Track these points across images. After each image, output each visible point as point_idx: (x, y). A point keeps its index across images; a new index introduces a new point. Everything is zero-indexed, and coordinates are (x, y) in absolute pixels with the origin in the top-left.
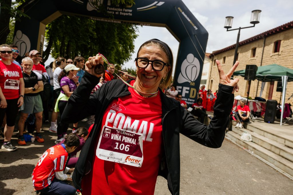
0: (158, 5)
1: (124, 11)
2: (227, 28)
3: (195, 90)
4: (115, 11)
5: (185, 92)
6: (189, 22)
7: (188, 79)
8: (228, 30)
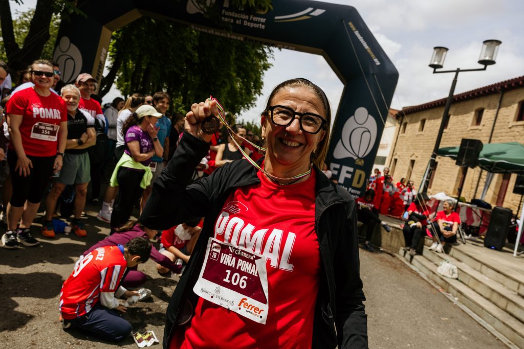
0: (312, 14)
1: (251, 19)
2: (435, 67)
3: (363, 174)
4: (235, 19)
5: (344, 175)
6: (366, 50)
7: (353, 153)
8: (435, 72)
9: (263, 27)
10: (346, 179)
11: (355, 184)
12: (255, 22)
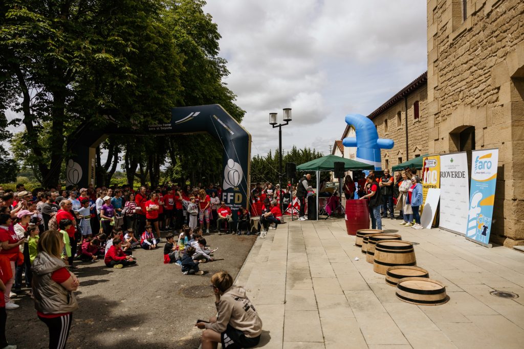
0: (194, 115)
1: (164, 126)
2: (273, 124)
3: (240, 195)
4: (156, 128)
5: (230, 198)
6: (225, 128)
8: (274, 127)
9: (171, 128)
10: (231, 200)
11: (236, 201)
12: (166, 127)
